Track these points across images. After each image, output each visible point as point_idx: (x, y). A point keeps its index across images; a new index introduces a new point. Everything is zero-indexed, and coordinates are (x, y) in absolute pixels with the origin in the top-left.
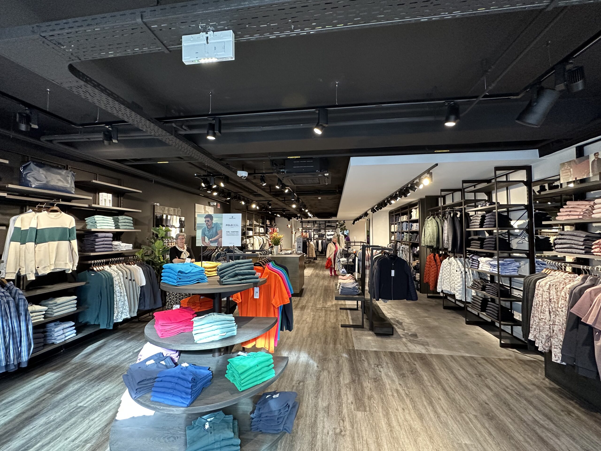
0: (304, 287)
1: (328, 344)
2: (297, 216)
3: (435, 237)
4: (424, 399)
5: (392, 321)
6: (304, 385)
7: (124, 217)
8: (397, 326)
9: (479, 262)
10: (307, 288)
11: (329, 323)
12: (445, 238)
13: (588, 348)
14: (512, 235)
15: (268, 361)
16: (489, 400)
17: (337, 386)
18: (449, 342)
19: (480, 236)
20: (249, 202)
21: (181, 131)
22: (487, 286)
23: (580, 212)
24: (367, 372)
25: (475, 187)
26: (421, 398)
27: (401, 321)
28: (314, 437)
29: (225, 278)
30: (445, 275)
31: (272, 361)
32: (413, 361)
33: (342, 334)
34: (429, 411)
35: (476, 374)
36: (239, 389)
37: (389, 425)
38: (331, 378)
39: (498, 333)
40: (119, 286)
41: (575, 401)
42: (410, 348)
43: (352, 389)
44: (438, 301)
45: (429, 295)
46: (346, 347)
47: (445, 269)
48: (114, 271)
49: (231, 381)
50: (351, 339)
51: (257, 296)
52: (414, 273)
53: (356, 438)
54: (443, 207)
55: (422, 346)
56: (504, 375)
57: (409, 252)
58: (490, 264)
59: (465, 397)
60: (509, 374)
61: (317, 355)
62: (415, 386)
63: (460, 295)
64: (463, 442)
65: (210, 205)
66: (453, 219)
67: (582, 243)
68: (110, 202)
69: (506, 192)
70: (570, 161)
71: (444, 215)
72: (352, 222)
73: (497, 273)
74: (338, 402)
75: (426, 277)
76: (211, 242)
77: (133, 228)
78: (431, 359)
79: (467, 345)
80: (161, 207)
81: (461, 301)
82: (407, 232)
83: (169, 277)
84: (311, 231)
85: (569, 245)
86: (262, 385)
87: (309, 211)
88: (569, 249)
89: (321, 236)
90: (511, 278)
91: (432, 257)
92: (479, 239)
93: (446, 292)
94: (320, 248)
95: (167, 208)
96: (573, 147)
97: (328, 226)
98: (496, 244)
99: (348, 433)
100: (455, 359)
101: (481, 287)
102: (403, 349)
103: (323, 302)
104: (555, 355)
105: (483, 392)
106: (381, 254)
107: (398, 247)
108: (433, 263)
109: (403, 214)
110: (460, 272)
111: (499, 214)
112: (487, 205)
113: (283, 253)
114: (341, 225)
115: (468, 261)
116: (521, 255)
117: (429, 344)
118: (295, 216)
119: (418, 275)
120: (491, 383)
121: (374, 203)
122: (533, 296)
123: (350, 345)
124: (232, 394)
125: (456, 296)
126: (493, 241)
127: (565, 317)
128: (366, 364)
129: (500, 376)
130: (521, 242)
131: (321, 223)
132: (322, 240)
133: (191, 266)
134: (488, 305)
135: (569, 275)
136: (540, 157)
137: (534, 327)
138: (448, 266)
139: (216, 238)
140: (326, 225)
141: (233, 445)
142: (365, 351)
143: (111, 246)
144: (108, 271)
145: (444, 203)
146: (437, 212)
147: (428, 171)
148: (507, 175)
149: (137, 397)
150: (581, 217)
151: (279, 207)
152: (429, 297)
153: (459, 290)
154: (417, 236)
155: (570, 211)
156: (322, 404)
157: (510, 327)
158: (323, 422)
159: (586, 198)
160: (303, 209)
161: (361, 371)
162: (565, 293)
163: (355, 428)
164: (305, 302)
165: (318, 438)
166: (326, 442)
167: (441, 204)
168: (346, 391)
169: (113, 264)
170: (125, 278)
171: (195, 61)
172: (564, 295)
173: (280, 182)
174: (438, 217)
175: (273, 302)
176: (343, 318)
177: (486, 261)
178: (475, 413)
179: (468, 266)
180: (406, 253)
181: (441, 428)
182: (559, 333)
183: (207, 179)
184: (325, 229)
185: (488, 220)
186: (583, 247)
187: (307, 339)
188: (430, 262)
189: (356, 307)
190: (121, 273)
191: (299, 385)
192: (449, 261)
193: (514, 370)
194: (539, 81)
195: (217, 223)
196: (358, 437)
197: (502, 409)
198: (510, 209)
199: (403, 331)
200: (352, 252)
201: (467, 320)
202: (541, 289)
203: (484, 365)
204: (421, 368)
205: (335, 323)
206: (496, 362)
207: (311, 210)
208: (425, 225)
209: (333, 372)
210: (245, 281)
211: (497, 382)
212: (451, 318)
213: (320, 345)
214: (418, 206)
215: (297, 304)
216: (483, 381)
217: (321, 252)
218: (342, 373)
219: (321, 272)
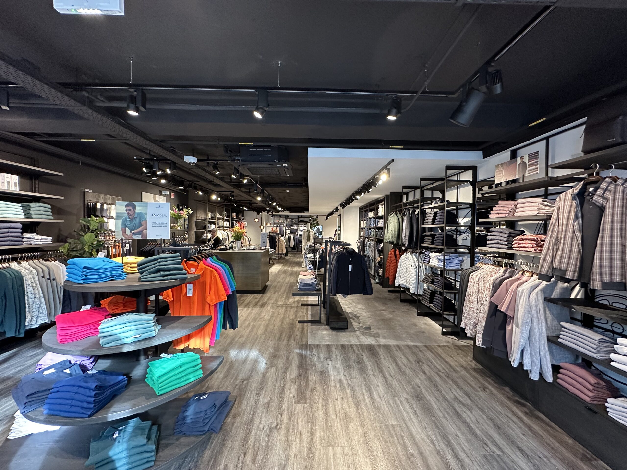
0: (268, 284)
1: (282, 340)
2: (266, 210)
3: (396, 233)
4: (364, 387)
5: (350, 316)
6: (248, 383)
7: (38, 204)
8: (354, 319)
9: (430, 257)
10: (271, 285)
11: (288, 319)
12: (404, 234)
13: (502, 332)
14: (459, 231)
15: (194, 361)
16: (421, 383)
17: (282, 381)
18: (398, 333)
19: (433, 233)
20: (207, 193)
21: (97, 102)
22: (435, 280)
23: (507, 211)
24: (315, 365)
25: (432, 185)
26: (361, 386)
27: (358, 315)
28: (248, 434)
29: (144, 274)
30: (402, 270)
31: (200, 361)
32: (361, 353)
33: (298, 330)
34: (366, 397)
35: (415, 361)
36: (157, 392)
37: (326, 414)
38: (278, 374)
40: (32, 286)
41: (492, 378)
42: (362, 340)
43: (296, 383)
44: (396, 294)
45: (390, 289)
46: (300, 342)
47: (403, 264)
48: (25, 268)
49: (151, 385)
50: (306, 335)
51: (190, 294)
52: (378, 268)
53: (291, 431)
54: (405, 203)
55: (373, 338)
56: (439, 359)
57: (375, 248)
58: (438, 259)
59: (401, 383)
60: (443, 359)
61: (268, 352)
62: (358, 376)
63: (413, 289)
64: (390, 424)
65: (161, 194)
66: (411, 216)
67: (506, 239)
68: (16, 186)
69: (456, 190)
70: (503, 163)
72: (325, 217)
73: (443, 267)
74: (280, 397)
75: (387, 272)
76: (133, 234)
77: (52, 218)
78: (378, 349)
79: (413, 334)
80: (95, 194)
81: (414, 294)
82: (374, 228)
83: (74, 274)
84: (283, 226)
85: (496, 241)
86: (186, 387)
87: (277, 205)
88: (496, 245)
89: (293, 232)
90: (456, 271)
91: (393, 253)
92: (431, 236)
93: (403, 286)
94: (292, 244)
95: (102, 196)
96: (508, 151)
97: (301, 221)
98: (443, 240)
99: (284, 426)
100: (400, 349)
101: (431, 280)
102: (354, 342)
103: (285, 299)
104: (478, 340)
105: (418, 377)
107: (366, 243)
108: (393, 258)
109: (371, 211)
110: (415, 266)
111: (448, 212)
112: (439, 203)
113: (245, 248)
114: (314, 221)
115: (422, 256)
116: (464, 250)
117: (380, 335)
118: (265, 210)
119: (381, 270)
120: (426, 368)
121: (343, 199)
122: (467, 288)
123: (304, 340)
124: (147, 399)
125: (410, 290)
126: (441, 237)
127: (488, 306)
128: (316, 358)
129: (436, 361)
130: (465, 238)
131: (293, 217)
132: (295, 235)
133: (104, 261)
134: (435, 297)
136: (483, 158)
137: (466, 315)
138: (406, 262)
139: (140, 229)
140: (299, 220)
141: (146, 452)
142: (318, 345)
143: (20, 239)
144: (16, 268)
145: (407, 199)
146: (400, 209)
147: (386, 167)
148: (457, 174)
149: (26, 412)
150: (507, 215)
151: (246, 200)
152: (389, 291)
153: (413, 284)
154: (382, 232)
155: (500, 210)
156: (263, 400)
157: (453, 316)
158: (261, 418)
159: (515, 198)
160: (270, 203)
161: (309, 365)
162: (489, 285)
163: (292, 420)
164: (266, 299)
165: (252, 434)
166: (259, 437)
167: (404, 201)
168: (291, 385)
169: (24, 260)
170: (40, 277)
171: (71, 10)
172: (488, 286)
173: (236, 171)
174: (400, 214)
175: (208, 300)
176: (302, 314)
177: (435, 256)
178: (406, 396)
179: (421, 261)
180: (372, 249)
181: (373, 412)
182: (482, 320)
183: (149, 163)
184: (298, 224)
185: (439, 217)
186: (506, 243)
187: (261, 337)
188: (391, 257)
189: (317, 303)
190: (34, 271)
191: (243, 383)
192: (407, 257)
193: (449, 355)
195: (140, 213)
196: (293, 429)
197: (431, 390)
198: (458, 207)
199: (358, 324)
200: (319, 247)
201: (418, 311)
202: (473, 282)
203: (424, 351)
204: (367, 358)
205: (292, 319)
206: (435, 349)
207: (281, 203)
208: (388, 221)
209: (281, 368)
210: (169, 277)
211: (432, 367)
212: (405, 310)
213: (273, 342)
214: (383, 203)
215: (258, 302)
216: (420, 366)
217: (294, 248)
218: (290, 369)
219: (290, 269)
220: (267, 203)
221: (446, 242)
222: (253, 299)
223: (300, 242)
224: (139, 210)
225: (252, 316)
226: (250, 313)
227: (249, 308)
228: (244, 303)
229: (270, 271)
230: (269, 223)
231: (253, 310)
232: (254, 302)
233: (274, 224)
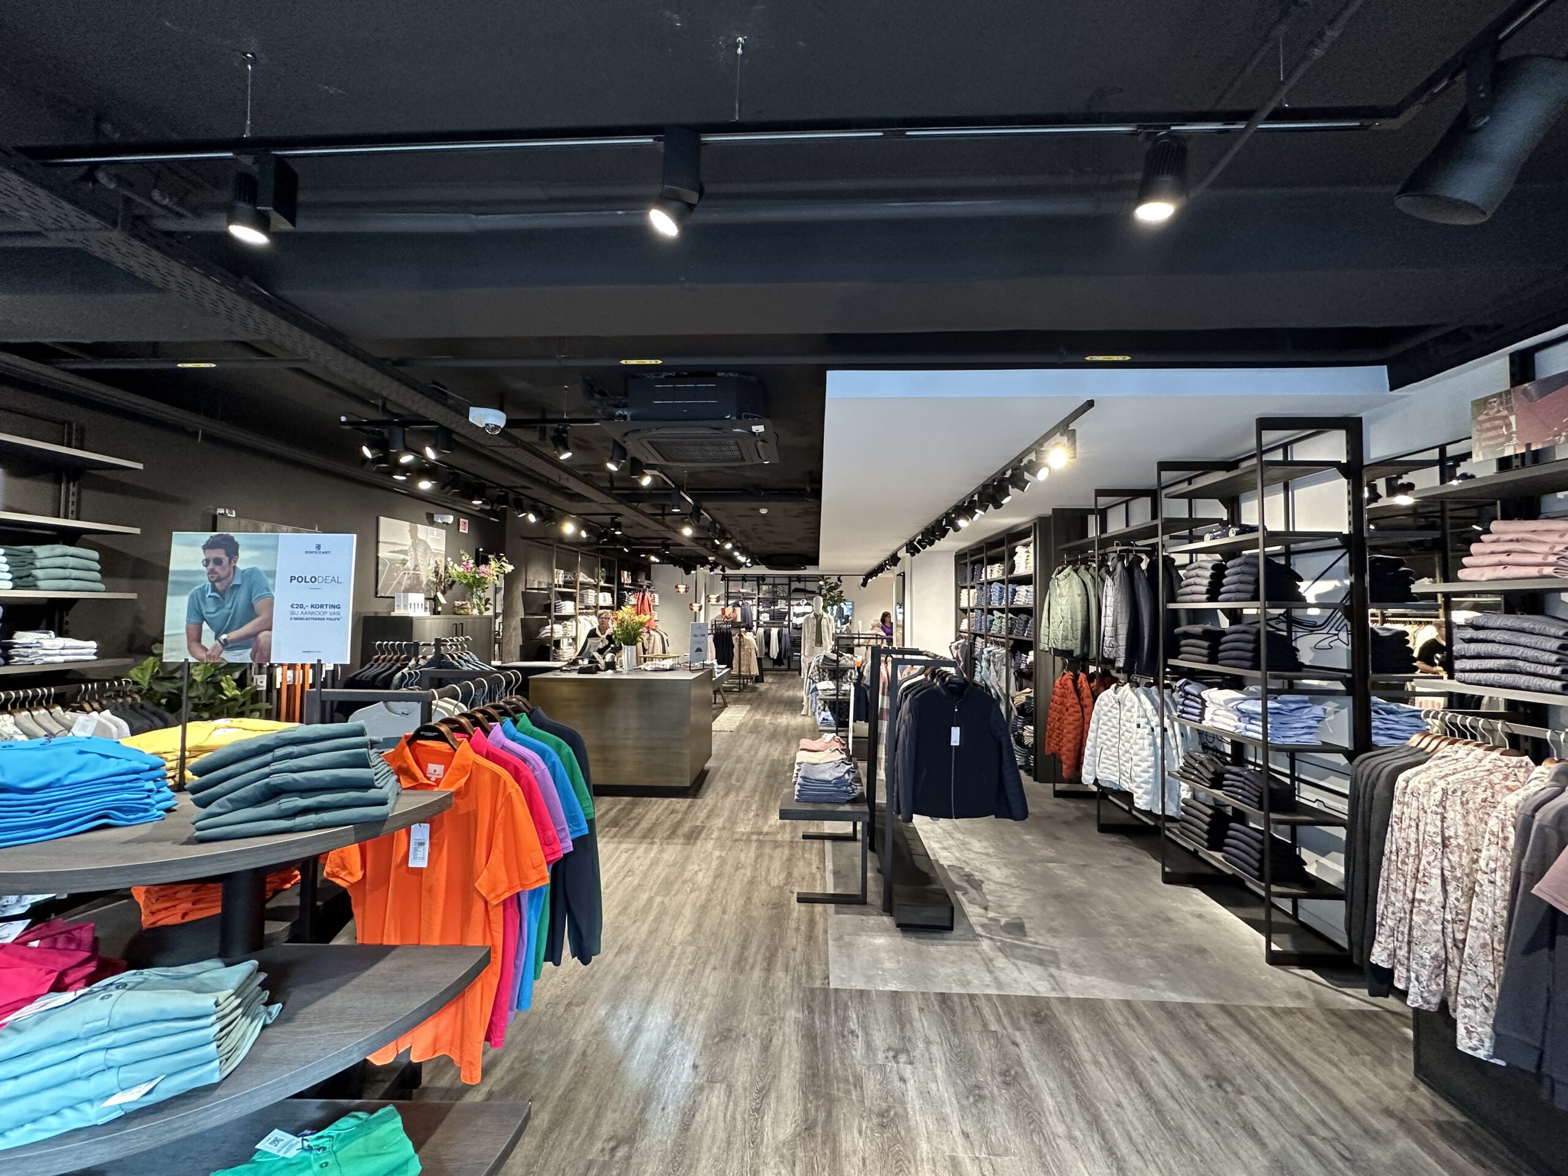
0: (709, 765)
1: (748, 967)
2: (708, 562)
3: (1079, 624)
5: (954, 877)
6: (629, 1158)
7: (62, 549)
8: (965, 893)
9: (1204, 701)
10: (718, 769)
11: (763, 887)
12: (1108, 630)
14: (1300, 623)
17: (749, 1154)
18: (1119, 949)
19: (1209, 626)
20: (550, 516)
22: (1227, 776)
23: (1546, 555)
24: (858, 1082)
25: (1190, 483)
27: (978, 876)
29: (213, 808)
30: (1104, 737)
32: (1010, 1030)
33: (797, 929)
35: (1207, 1077)
38: (733, 1117)
39: (1260, 914)
42: (1003, 977)
43: (798, 1169)
44: (1083, 805)
45: (1060, 787)
46: (803, 980)
47: (1106, 718)
50: (822, 948)
51: (419, 860)
52: (1019, 725)
54: (1101, 541)
55: (1039, 969)
57: (1007, 665)
58: (1238, 710)
60: (1306, 1071)
62: (1017, 1143)
63: (1147, 797)
65: (431, 521)
66: (1130, 571)
67: (1554, 658)
69: (1282, 496)
70: (1498, 395)
71: (1103, 564)
72: (860, 580)
73: (1260, 737)
75: (1050, 737)
76: (225, 644)
77: (102, 586)
78: (1064, 1018)
79: (1170, 958)
80: (244, 521)
81: (1149, 813)
82: (1001, 611)
84: (750, 602)
85: (1503, 662)
87: (736, 548)
88: (1504, 676)
89: (778, 618)
90: (1293, 753)
91: (1070, 683)
92: (1206, 635)
93: (1107, 785)
94: (774, 652)
95: (265, 526)
96: (1499, 356)
97: (797, 590)
98: (1257, 650)
100: (1138, 1017)
101: (1210, 776)
102: (980, 984)
103: (757, 815)
104: (1468, 1032)
105: (1236, 1154)
106: (923, 677)
107: (977, 651)
108: (1072, 699)
109: (992, 561)
110: (1148, 730)
111: (1268, 558)
112: (1226, 535)
114: (831, 589)
115: (1171, 697)
116: (1324, 684)
117: (1061, 957)
118: (704, 562)
119: (1028, 731)
120: (1256, 1113)
121: (913, 529)
122: (1385, 824)
123: (818, 972)
125: (1135, 800)
126: (1248, 642)
127: (1501, 904)
128: (858, 1050)
129: (1284, 1083)
130: (1325, 643)
131: (777, 581)
132: (781, 627)
134: (1230, 832)
135: (1504, 758)
136: (1392, 389)
137: (1391, 923)
138: (1115, 711)
139: (247, 628)
140: (793, 588)
142: (862, 993)
145: (1104, 529)
146: (1085, 555)
147: (1065, 427)
148: (1285, 447)
150: (1548, 571)
151: (654, 535)
152: (1058, 794)
153: (1146, 782)
154: (1027, 622)
155: (1509, 553)
160: (717, 542)
161: (837, 1077)
162: (1500, 824)
164: (702, 815)
167: (1093, 532)
172: (1496, 829)
173: (619, 451)
174: (1087, 569)
175: (481, 884)
176: (807, 871)
177: (1227, 702)
179: (1170, 712)
180: (998, 668)
182: (1482, 957)
184: (788, 599)
185: (1235, 578)
186: (1557, 671)
187: (683, 952)
188: (1063, 696)
189: (849, 833)
191: (612, 1156)
192: (1118, 696)
193: (1320, 1054)
194: (1490, 41)
195: (253, 571)
198: (1292, 546)
199: (982, 911)
200: (850, 663)
201: (1167, 869)
202: (1415, 804)
203: (1226, 1034)
204: (1036, 1057)
205: (780, 888)
206: (1259, 1022)
207: (746, 544)
208: (1052, 590)
209: (745, 1089)
210: (312, 818)
211: (1276, 1106)
212: (1121, 863)
213: (719, 975)
214: (1032, 538)
215: (679, 823)
216: (1232, 1106)
217: (778, 661)
218: (773, 1095)
219: (768, 719)
220: (709, 544)
221: (1268, 658)
222: (667, 813)
223: (796, 644)
224: (253, 559)
225: (660, 871)
226: (654, 863)
227: (652, 843)
228: (640, 827)
229: (716, 725)
230: (713, 597)
231: (662, 851)
232: (667, 825)
233: (728, 598)
